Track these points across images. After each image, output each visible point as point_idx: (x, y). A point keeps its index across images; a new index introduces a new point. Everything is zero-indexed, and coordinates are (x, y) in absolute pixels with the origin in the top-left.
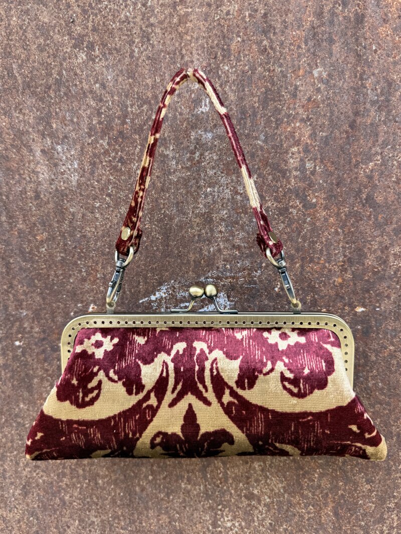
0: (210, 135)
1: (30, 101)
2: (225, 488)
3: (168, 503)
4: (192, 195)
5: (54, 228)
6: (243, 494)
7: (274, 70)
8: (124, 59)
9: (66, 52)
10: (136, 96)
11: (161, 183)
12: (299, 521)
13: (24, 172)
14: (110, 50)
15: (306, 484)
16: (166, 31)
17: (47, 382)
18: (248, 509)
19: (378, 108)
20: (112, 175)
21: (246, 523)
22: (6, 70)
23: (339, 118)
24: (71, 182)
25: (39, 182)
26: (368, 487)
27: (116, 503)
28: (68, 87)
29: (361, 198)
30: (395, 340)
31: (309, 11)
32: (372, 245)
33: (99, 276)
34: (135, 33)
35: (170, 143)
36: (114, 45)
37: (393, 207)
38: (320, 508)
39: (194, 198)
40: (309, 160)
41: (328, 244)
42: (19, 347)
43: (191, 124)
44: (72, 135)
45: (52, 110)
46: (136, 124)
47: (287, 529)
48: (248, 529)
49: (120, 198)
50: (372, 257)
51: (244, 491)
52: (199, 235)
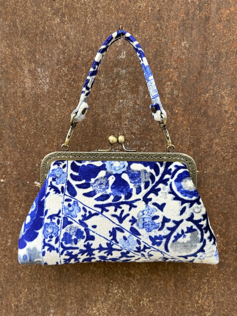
0: (124, 71)
1: (25, 41)
2: (115, 270)
3: (82, 278)
4: (111, 103)
5: (32, 115)
6: (125, 274)
7: (161, 40)
8: (81, 25)
9: (49, 16)
10: (86, 45)
11: (95, 95)
12: (155, 289)
13: (17, 81)
14: (74, 18)
15: (160, 268)
16: (106, 12)
17: (18, 204)
18: (127, 282)
19: (213, 66)
20: (68, 88)
21: (125, 291)
22: (12, 22)
23: (193, 69)
24: (44, 90)
25: (25, 88)
26: (194, 270)
27: (51, 278)
28: (47, 36)
29: (201, 112)
30: (213, 189)
31: (182, 12)
32: (205, 137)
33: (54, 144)
34: (89, 11)
35: (102, 74)
36: (76, 16)
37: (217, 118)
38: (167, 282)
39: (113, 105)
40: (176, 90)
41: (182, 135)
42: (3, 182)
43: (115, 64)
44: (47, 63)
45: (37, 48)
46: (84, 61)
47: (148, 294)
48: (126, 294)
49: (71, 101)
50: (204, 144)
51: (126, 272)
52: (113, 126)
